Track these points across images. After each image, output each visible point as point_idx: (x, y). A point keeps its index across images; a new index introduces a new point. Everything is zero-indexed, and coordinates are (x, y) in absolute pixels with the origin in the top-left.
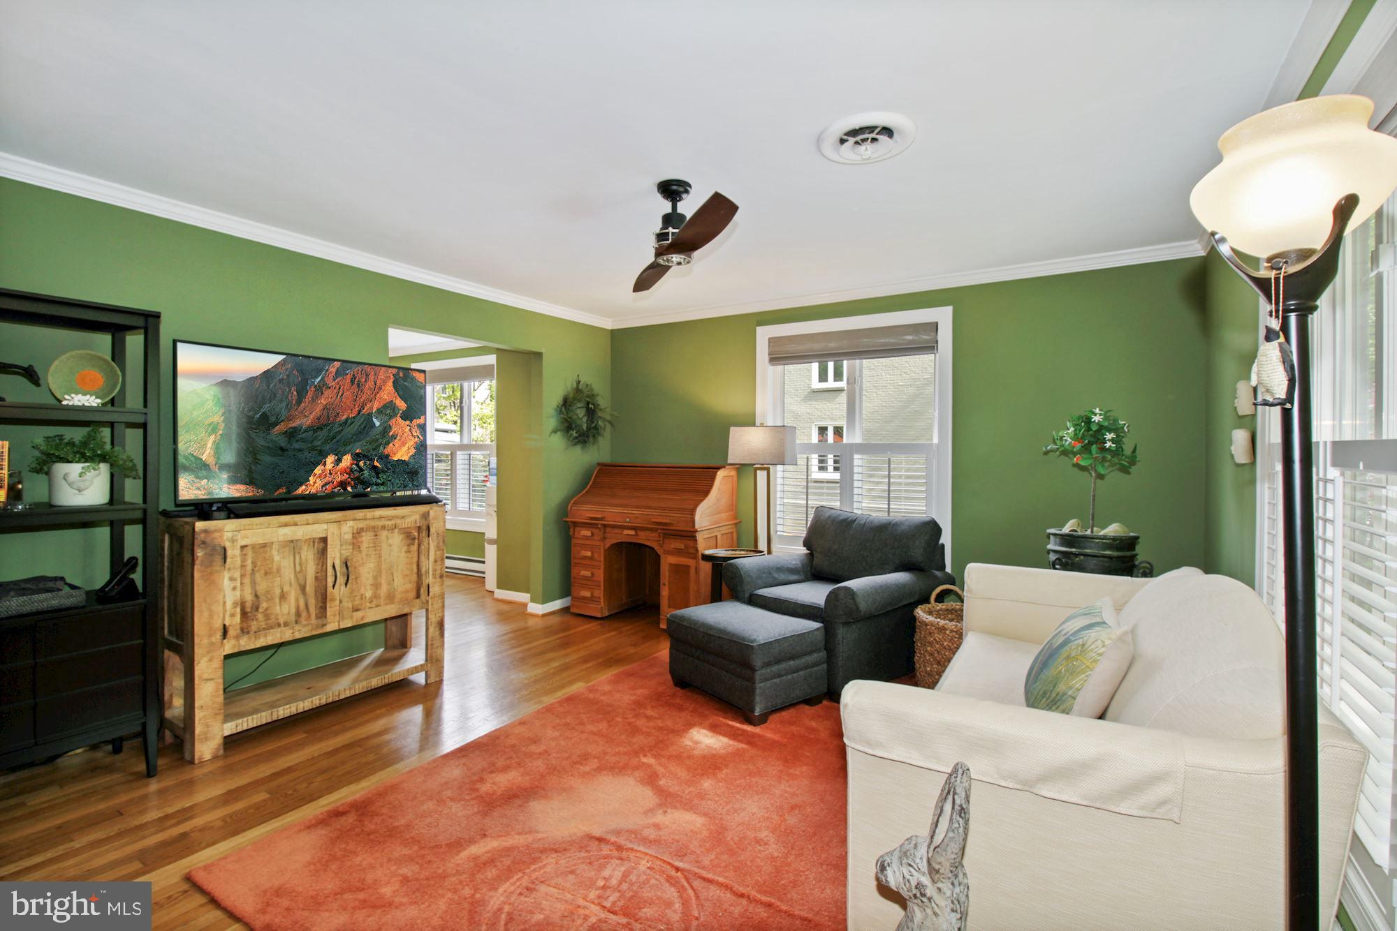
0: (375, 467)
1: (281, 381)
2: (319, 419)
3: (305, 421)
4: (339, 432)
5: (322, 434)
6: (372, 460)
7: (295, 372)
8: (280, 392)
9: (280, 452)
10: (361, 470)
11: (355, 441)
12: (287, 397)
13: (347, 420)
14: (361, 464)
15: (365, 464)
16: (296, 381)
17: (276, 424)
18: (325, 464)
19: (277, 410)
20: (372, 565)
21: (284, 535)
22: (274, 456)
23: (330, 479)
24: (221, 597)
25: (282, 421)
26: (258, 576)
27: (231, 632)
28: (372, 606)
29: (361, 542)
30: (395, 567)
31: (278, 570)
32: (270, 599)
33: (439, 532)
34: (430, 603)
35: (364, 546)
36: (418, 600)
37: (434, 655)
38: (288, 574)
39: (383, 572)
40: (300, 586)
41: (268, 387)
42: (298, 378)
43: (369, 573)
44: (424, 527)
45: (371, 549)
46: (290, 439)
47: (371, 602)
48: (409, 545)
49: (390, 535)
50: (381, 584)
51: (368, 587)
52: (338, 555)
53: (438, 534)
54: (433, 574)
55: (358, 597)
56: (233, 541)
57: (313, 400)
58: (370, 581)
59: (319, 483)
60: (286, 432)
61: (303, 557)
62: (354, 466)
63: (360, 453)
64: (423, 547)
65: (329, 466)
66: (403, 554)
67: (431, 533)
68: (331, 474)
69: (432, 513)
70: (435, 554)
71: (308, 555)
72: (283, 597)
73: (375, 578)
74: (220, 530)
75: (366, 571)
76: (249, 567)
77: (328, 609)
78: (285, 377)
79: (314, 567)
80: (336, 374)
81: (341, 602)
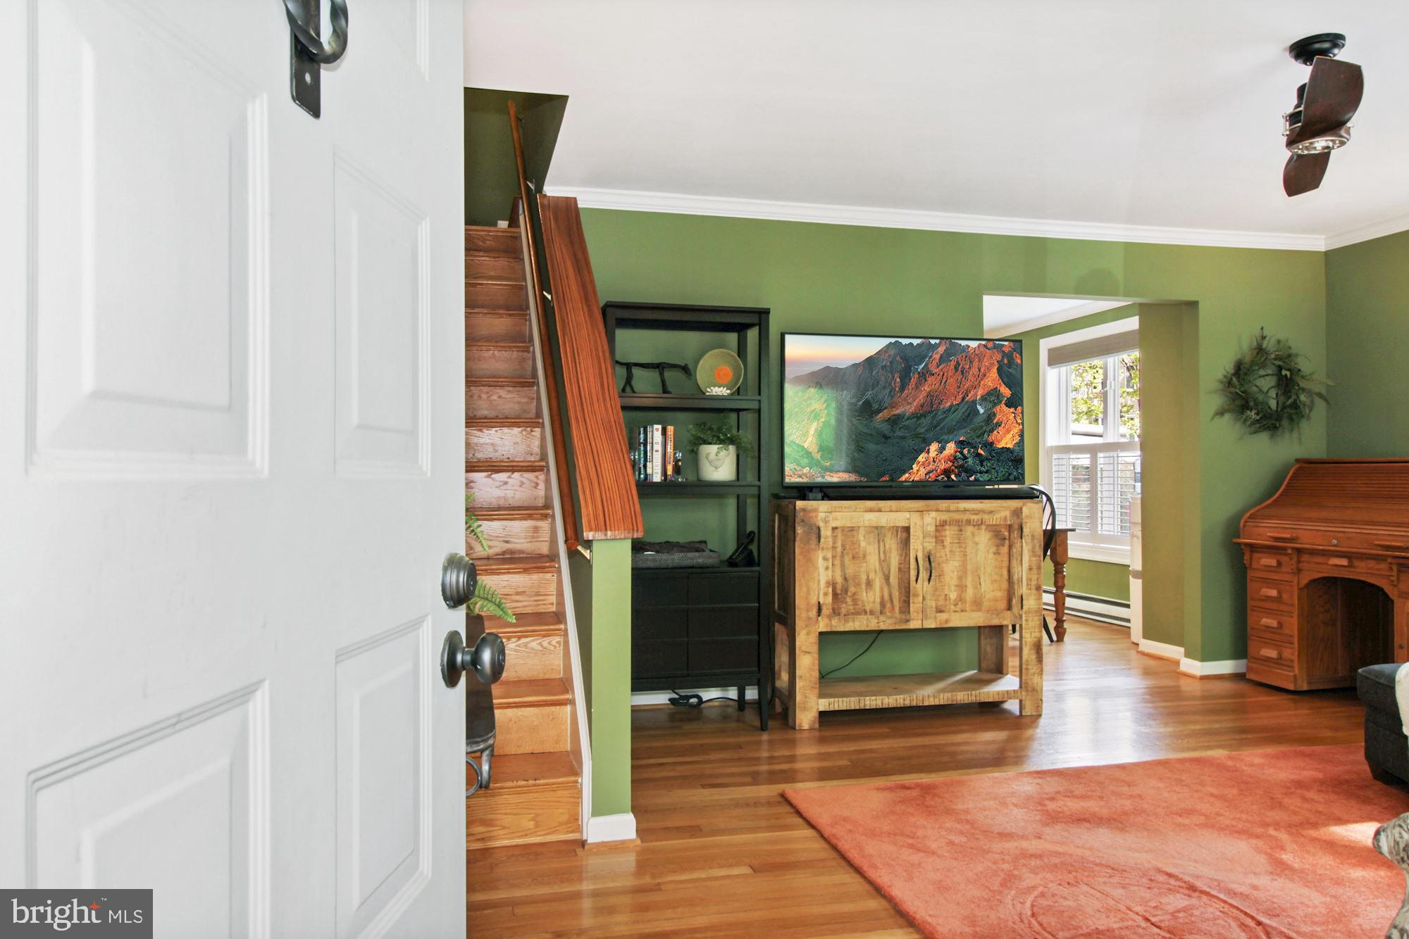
0: (978, 455)
1: (884, 367)
2: (922, 406)
3: (907, 408)
4: (943, 420)
5: (925, 422)
6: (976, 448)
7: (898, 358)
8: (883, 378)
9: (883, 440)
10: (965, 458)
11: (960, 428)
12: (890, 384)
13: (951, 406)
14: (965, 451)
15: (969, 451)
16: (899, 368)
17: (879, 411)
18: (928, 452)
19: (880, 397)
20: (956, 564)
21: (869, 520)
22: (877, 444)
23: (934, 467)
24: (816, 575)
25: (886, 408)
26: (847, 559)
27: (825, 611)
28: (957, 609)
29: (945, 536)
30: (982, 569)
31: (864, 557)
32: (858, 585)
33: (1035, 534)
34: (1024, 618)
35: (948, 541)
36: (1009, 612)
37: (1030, 683)
38: (873, 560)
39: (969, 573)
40: (884, 575)
41: (871, 374)
42: (901, 364)
43: (953, 571)
44: (1016, 527)
45: (956, 545)
46: (892, 426)
47: (956, 605)
48: (998, 546)
49: (976, 532)
50: (966, 586)
51: (953, 588)
52: (920, 547)
53: (1033, 536)
54: (1027, 585)
55: (941, 598)
56: (826, 522)
57: (917, 387)
58: (955, 582)
59: (923, 471)
60: (889, 419)
61: (887, 546)
62: (958, 454)
63: (964, 441)
64: (1014, 550)
65: (933, 453)
66: (991, 556)
67: (1024, 534)
68: (934, 461)
69: (1025, 511)
70: (1030, 560)
71: (892, 544)
72: (869, 584)
73: (960, 578)
74: (816, 510)
75: (950, 569)
76: (839, 549)
77: (911, 605)
78: (888, 364)
79: (897, 558)
80: (940, 360)
81: (924, 599)
